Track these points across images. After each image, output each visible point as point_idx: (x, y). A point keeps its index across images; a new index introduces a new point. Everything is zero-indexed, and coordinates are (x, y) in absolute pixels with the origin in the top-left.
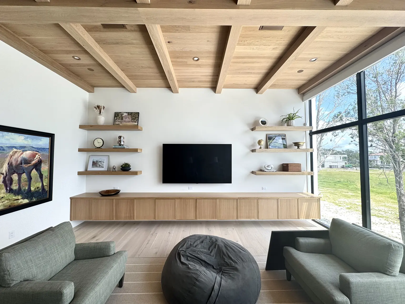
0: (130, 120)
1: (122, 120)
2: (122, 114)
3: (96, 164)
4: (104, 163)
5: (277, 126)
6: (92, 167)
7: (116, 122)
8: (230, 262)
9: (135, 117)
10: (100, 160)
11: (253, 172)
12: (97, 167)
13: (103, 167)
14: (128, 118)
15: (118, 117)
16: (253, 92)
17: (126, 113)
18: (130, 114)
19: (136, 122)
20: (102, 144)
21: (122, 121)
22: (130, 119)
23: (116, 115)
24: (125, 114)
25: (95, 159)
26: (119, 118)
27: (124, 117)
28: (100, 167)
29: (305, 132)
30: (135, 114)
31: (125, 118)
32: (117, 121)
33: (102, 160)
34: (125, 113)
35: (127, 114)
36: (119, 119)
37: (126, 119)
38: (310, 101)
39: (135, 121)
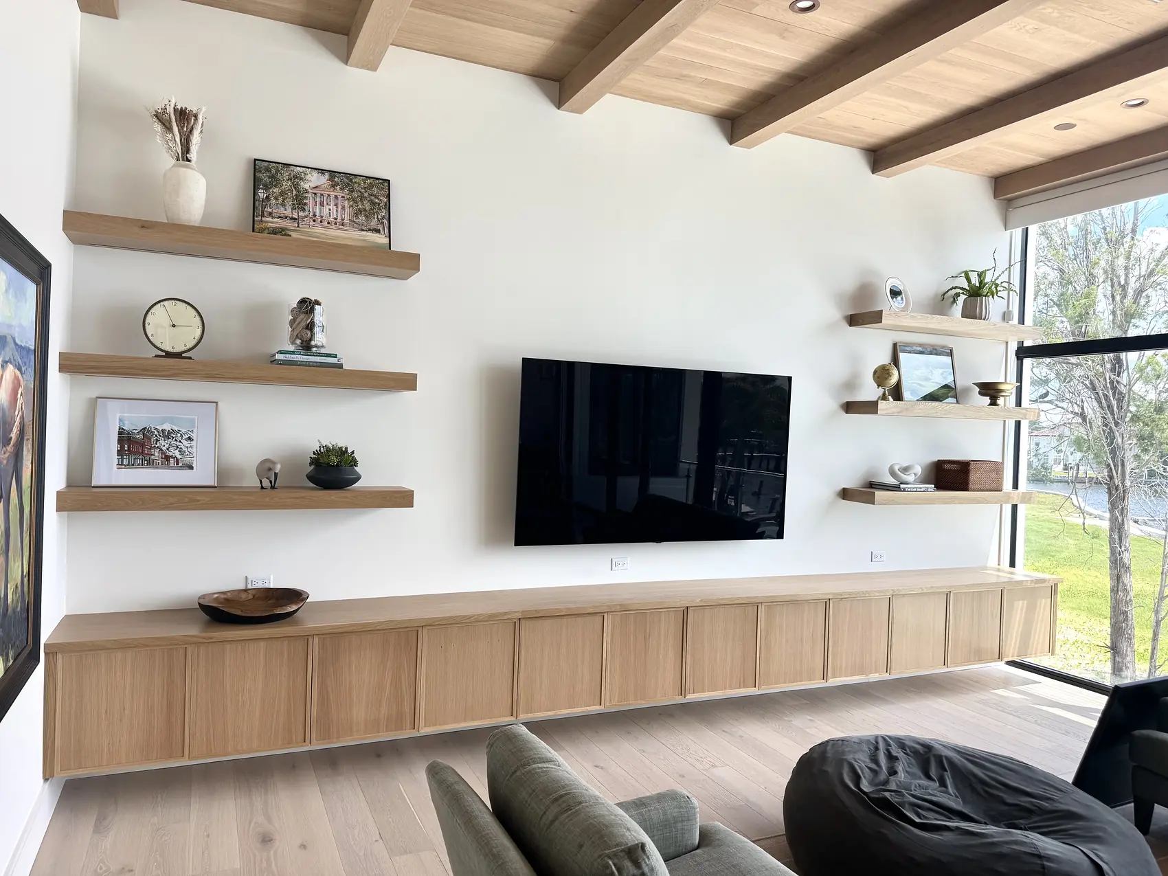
0: (346, 218)
1: (304, 210)
2: (295, 177)
3: (143, 446)
4: (194, 443)
5: (929, 315)
6: (120, 465)
7: (263, 215)
8: (1031, 803)
9: (373, 203)
10: (167, 427)
11: (845, 494)
12: (151, 464)
13: (191, 467)
14: (336, 205)
15: (276, 190)
16: (860, 164)
17: (322, 171)
18: (341, 180)
19: (378, 231)
20: (198, 333)
21: (301, 214)
22: (343, 208)
23: (264, 176)
24: (313, 180)
25: (136, 418)
26: (282, 194)
27: (307, 192)
28: (169, 467)
29: (1005, 344)
30: (371, 186)
31: (318, 200)
32: (270, 214)
33: (176, 428)
34: (315, 174)
35: (323, 180)
36: (280, 199)
37: (322, 204)
38: (1026, 233)
39: (374, 223)
